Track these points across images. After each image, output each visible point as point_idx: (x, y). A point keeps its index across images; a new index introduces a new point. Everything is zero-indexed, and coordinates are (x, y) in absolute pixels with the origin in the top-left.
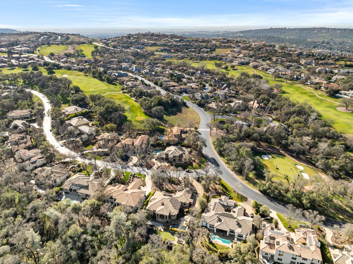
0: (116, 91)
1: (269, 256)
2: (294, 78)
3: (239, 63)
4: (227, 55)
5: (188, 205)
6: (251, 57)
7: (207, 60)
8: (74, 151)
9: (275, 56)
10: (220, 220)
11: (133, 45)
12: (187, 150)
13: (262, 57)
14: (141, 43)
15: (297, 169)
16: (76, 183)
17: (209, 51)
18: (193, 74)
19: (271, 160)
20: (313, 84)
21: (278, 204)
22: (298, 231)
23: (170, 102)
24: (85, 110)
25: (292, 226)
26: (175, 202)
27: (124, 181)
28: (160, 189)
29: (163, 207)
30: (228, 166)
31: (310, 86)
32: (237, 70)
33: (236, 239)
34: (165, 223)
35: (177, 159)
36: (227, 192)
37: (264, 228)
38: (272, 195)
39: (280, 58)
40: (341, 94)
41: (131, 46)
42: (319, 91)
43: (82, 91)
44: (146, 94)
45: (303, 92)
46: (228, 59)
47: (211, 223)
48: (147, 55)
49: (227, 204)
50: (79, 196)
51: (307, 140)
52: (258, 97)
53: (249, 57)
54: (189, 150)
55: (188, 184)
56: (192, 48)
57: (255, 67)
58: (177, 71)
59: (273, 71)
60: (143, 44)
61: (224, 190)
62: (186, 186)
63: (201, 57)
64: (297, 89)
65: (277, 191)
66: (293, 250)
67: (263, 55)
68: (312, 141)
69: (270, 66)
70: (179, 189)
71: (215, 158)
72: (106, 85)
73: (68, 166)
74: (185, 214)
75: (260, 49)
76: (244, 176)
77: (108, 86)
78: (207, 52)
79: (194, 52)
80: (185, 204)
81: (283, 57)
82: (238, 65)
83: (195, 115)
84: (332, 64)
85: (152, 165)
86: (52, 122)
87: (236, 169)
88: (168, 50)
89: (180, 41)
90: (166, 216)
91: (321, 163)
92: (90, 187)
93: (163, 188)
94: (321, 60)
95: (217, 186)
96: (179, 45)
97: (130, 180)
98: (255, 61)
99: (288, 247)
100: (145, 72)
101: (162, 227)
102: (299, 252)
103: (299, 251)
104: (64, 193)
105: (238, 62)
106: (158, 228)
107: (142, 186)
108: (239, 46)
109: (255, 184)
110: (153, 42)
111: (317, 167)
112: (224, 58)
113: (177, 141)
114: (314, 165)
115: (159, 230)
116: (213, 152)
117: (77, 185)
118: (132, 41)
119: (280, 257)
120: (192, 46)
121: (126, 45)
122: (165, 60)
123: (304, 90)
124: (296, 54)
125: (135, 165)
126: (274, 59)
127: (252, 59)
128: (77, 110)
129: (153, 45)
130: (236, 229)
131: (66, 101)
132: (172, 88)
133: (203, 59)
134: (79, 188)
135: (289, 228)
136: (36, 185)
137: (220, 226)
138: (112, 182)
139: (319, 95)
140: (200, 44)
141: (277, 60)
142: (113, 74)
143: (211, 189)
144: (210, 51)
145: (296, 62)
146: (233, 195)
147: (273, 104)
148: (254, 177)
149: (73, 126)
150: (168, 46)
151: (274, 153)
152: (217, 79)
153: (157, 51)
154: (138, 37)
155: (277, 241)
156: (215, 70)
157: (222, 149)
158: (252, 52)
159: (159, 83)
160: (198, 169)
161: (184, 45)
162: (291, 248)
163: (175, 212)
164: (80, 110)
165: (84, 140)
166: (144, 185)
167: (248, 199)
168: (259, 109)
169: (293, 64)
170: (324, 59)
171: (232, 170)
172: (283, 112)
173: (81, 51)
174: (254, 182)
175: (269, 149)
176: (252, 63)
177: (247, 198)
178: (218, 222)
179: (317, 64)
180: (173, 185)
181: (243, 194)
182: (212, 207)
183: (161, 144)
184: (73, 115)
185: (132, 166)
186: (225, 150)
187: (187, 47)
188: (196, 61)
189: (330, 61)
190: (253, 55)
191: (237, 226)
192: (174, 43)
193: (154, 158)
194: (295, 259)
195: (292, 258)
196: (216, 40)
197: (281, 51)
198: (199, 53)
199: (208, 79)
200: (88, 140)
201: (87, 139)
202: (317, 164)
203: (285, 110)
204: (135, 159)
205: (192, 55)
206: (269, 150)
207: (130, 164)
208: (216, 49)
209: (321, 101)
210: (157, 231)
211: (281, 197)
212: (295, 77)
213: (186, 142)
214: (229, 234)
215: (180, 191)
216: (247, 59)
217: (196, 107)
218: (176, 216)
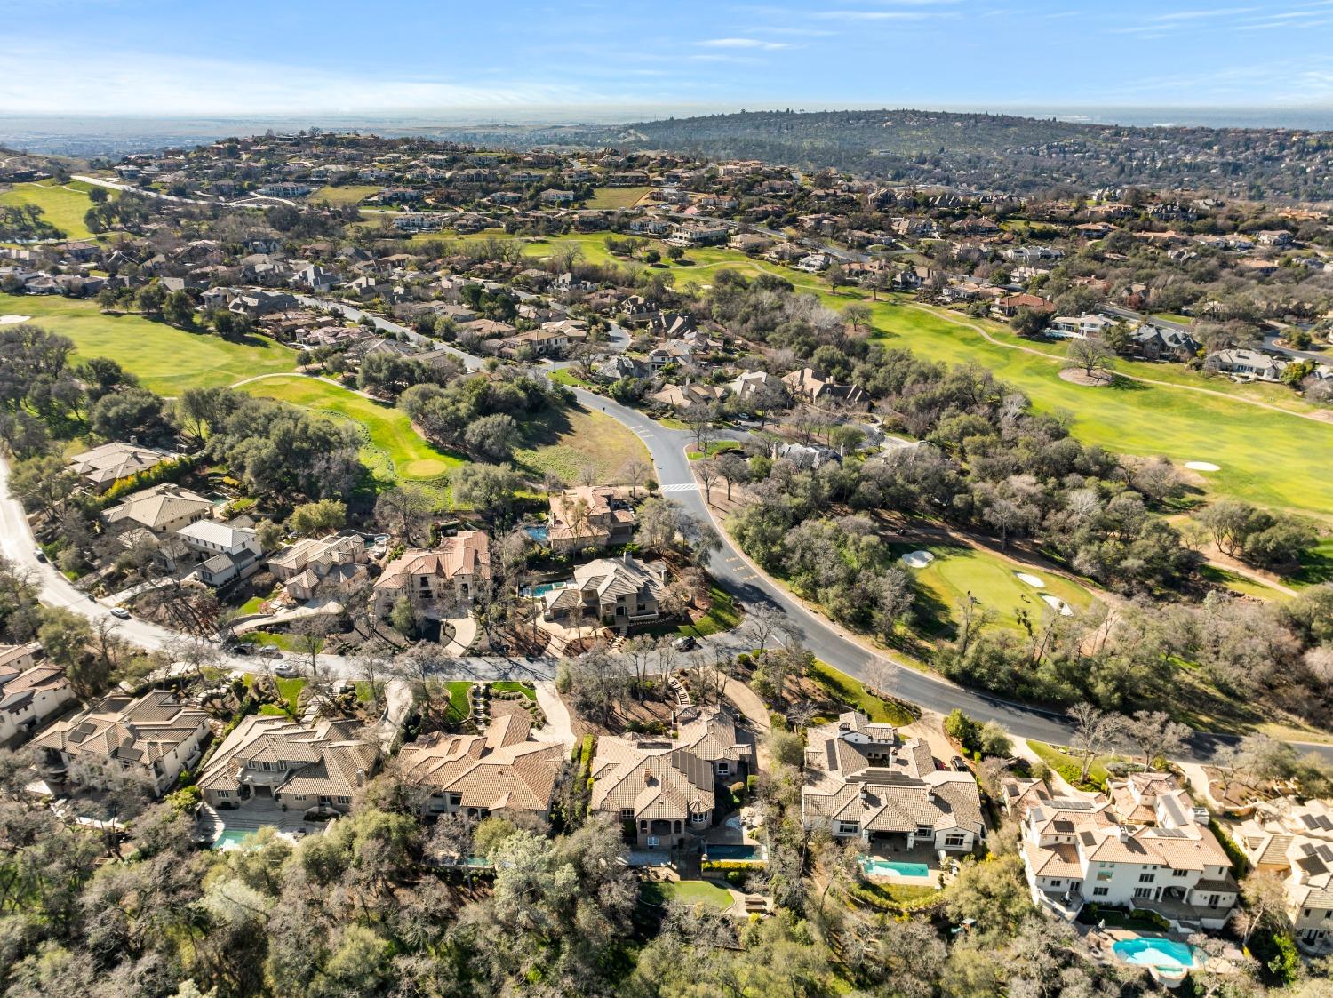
0: (274, 369)
1: (1065, 888)
2: (897, 283)
3: (693, 240)
4: (641, 214)
5: (734, 768)
6: (727, 214)
7: (573, 231)
8: (189, 631)
9: (806, 208)
10: (872, 800)
11: (258, 181)
12: (656, 570)
13: (766, 215)
14: (290, 173)
15: (1023, 585)
16: (262, 759)
17: (571, 198)
18: (543, 285)
19: (934, 567)
20: (962, 300)
21: (1019, 712)
22: (1120, 788)
23: (522, 394)
24: (172, 458)
25: (1092, 776)
26: (691, 764)
27: (453, 719)
28: (607, 726)
29: (655, 791)
30: (815, 606)
31: (954, 305)
32: (691, 263)
33: (943, 854)
34: (674, 847)
35: (631, 605)
36: (848, 699)
37: (1017, 798)
38: (992, 686)
39: (827, 215)
40: (1056, 327)
41: (254, 188)
42: (986, 321)
43: (131, 381)
44: (418, 372)
45: (939, 327)
46: (651, 227)
47: (846, 816)
48: (331, 222)
49: (871, 738)
50: (285, 808)
51: (1025, 486)
52: (808, 354)
53: (720, 217)
54: (662, 566)
55: (704, 694)
56: (506, 190)
57: (754, 252)
58: (478, 277)
59: (818, 263)
60: (303, 178)
61: (833, 691)
62: (696, 699)
63: (549, 220)
64: (918, 320)
65: (1005, 668)
66: (1144, 852)
67: (769, 208)
68: (1041, 487)
69: (801, 245)
70: (685, 715)
71: (758, 585)
72: (220, 347)
73: (187, 696)
74: (736, 800)
75: (751, 187)
76: (882, 635)
77: (229, 351)
78: (566, 204)
79: (515, 202)
80: (723, 766)
81: (834, 213)
82: (692, 247)
83: (622, 436)
84: (990, 231)
85: (541, 643)
86: (32, 523)
87: (848, 612)
88: (412, 198)
89: (450, 163)
90: (678, 823)
91: (1088, 557)
92: (332, 766)
93: (616, 721)
94: (957, 217)
95: (806, 684)
96: (451, 180)
97: (476, 712)
98: (744, 230)
99: (1124, 846)
100: (359, 286)
101: (670, 867)
102: (1159, 854)
103: (1159, 849)
104: (212, 812)
105: (688, 236)
106: (655, 872)
107: (532, 726)
108: (677, 178)
109: (924, 656)
110: (341, 168)
111: (1077, 573)
112: (635, 222)
113: (604, 542)
114: (1066, 567)
115: (662, 878)
116: (740, 563)
117: (267, 766)
118: (250, 168)
119: (1101, 884)
120: (503, 182)
121: (231, 182)
122: (409, 237)
123: (939, 321)
124: (873, 200)
125: (474, 652)
126: (808, 220)
127: (736, 222)
128: (140, 461)
129: (342, 181)
130: (936, 819)
131: (67, 426)
132: (495, 343)
133: (558, 229)
134: (283, 777)
135: (1084, 782)
136: (61, 801)
137: (882, 818)
138: (408, 731)
139: (994, 336)
140: (533, 173)
141: (819, 222)
142: (237, 300)
143: (790, 698)
144: (576, 199)
145: (881, 229)
146: (869, 703)
147: (867, 377)
148: (909, 633)
149: (147, 527)
150: (409, 181)
151: (936, 544)
152: (641, 300)
153: (367, 204)
154: (272, 150)
155: (1082, 834)
156: (615, 267)
157: (776, 549)
158: (727, 198)
159: (439, 328)
160: (712, 632)
161: (470, 178)
162: (1133, 845)
163: (704, 802)
164: (152, 458)
165: (218, 580)
166: (541, 723)
167: (923, 710)
168: (827, 396)
169: (872, 235)
170: (963, 216)
171: (832, 621)
172: (912, 400)
173: (35, 211)
174: (918, 648)
175: (914, 531)
176: (738, 238)
177: (917, 710)
178: (867, 808)
179: (947, 233)
180: (648, 703)
181: (900, 697)
182: (823, 760)
183: (548, 557)
184: (128, 483)
185: (462, 656)
186: (787, 551)
187: (485, 185)
188: (532, 239)
189: (985, 222)
190: (733, 208)
191: (937, 810)
192: (430, 171)
193: (538, 613)
194: (1150, 878)
195: (1144, 878)
196: (583, 156)
197: (821, 192)
198: (536, 207)
199: (606, 300)
200: (237, 578)
201: (231, 573)
202: (1076, 563)
203: (916, 393)
204: (465, 629)
205: (510, 214)
206: (916, 535)
207: (454, 650)
208: (596, 192)
209: (1006, 353)
210: (656, 884)
211: (1023, 687)
212: (898, 278)
213: (639, 540)
214: (915, 842)
215: (692, 720)
216: (717, 226)
217: (613, 405)
218: (710, 816)
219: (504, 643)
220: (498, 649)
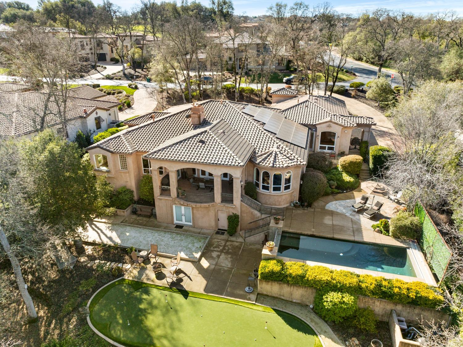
34: (220, 232)
74: (347, 178)
101: (196, 263)
125: (108, 78)
166: (126, 108)
185: (99, 79)
218: (295, 184)
219: (137, 74)
220: (129, 77)
